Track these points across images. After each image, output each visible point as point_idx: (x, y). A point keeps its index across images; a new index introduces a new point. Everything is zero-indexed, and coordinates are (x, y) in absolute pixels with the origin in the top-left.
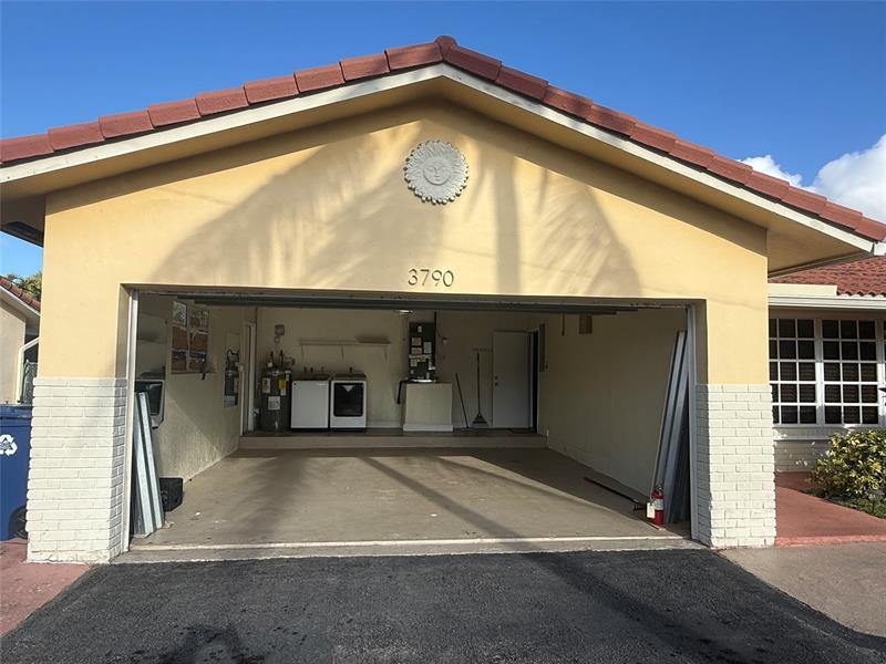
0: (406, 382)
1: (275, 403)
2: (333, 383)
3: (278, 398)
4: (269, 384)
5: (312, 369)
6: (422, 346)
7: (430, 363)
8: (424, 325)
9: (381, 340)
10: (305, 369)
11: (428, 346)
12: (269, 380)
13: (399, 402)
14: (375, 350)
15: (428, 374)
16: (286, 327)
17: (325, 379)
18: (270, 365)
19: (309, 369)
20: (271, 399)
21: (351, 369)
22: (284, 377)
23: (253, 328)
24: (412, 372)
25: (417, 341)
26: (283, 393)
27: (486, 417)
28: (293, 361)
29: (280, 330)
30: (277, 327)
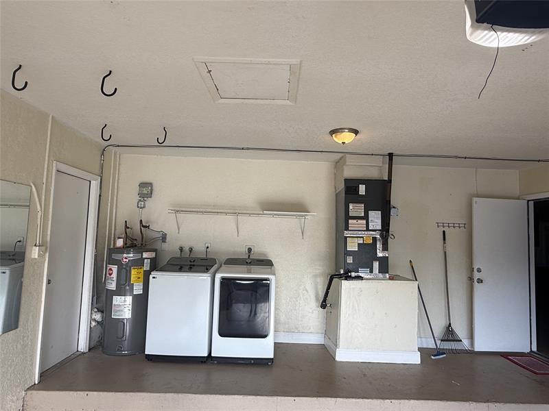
0: (340, 276)
1: (124, 307)
2: (218, 276)
3: (129, 299)
4: (114, 275)
5: (191, 250)
6: (366, 217)
7: (379, 245)
8: (367, 182)
9: (296, 207)
10: (181, 249)
11: (375, 219)
12: (115, 268)
13: (323, 306)
14: (288, 222)
15: (376, 265)
16: (154, 185)
17: (207, 270)
18: (120, 243)
19: (186, 249)
20: (117, 300)
21: (250, 250)
22: (139, 263)
23: (95, 184)
24: (350, 260)
25: (356, 209)
26: (138, 290)
27: (460, 330)
28: (164, 238)
29: (146, 191)
30: (143, 185)
